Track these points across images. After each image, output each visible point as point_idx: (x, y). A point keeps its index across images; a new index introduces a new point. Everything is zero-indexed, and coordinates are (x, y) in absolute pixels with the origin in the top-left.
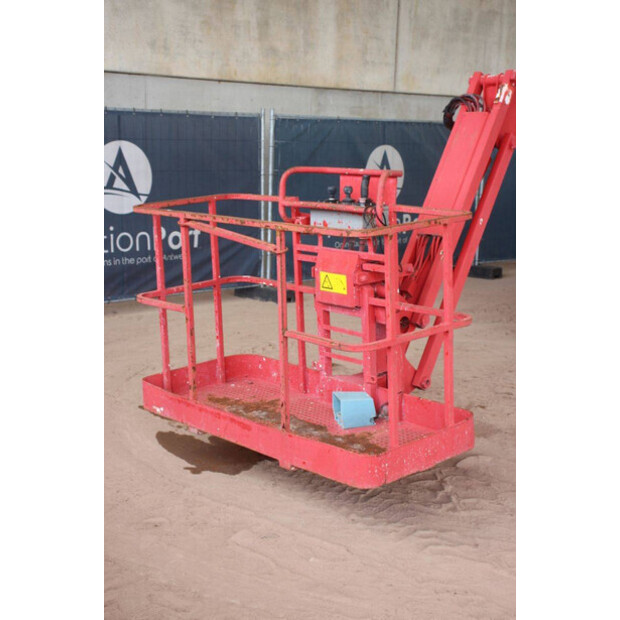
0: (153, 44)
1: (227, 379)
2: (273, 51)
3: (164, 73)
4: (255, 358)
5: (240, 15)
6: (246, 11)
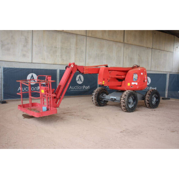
0: (42, 59)
1: (32, 106)
2: (63, 60)
3: (44, 63)
4: (37, 103)
5: (57, 54)
6: (58, 54)
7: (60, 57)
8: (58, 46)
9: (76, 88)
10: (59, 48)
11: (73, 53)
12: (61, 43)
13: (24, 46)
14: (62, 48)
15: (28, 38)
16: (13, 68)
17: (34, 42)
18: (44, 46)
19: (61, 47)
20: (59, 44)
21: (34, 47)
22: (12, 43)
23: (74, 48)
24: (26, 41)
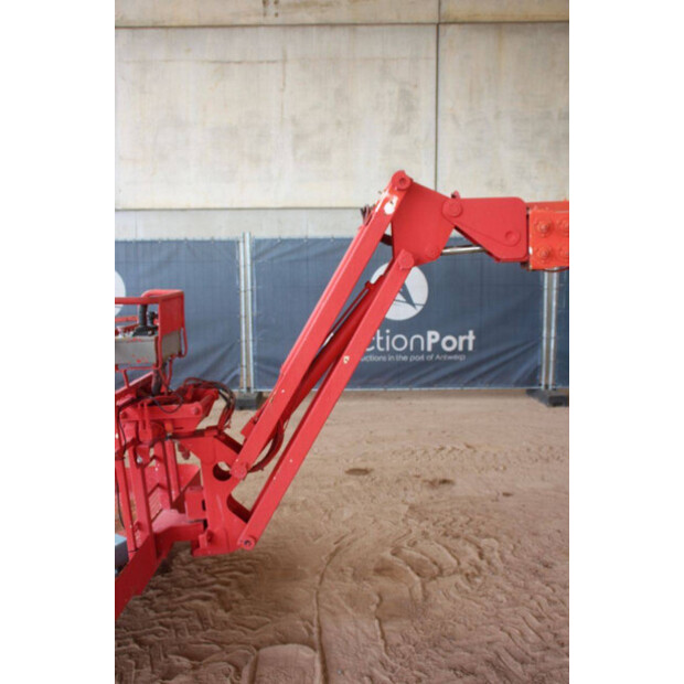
13: (398, 129)
15: (416, 86)
16: (300, 240)
17: (445, 103)
18: (497, 116)
21: (447, 127)
22: (339, 124)
24: (407, 102)
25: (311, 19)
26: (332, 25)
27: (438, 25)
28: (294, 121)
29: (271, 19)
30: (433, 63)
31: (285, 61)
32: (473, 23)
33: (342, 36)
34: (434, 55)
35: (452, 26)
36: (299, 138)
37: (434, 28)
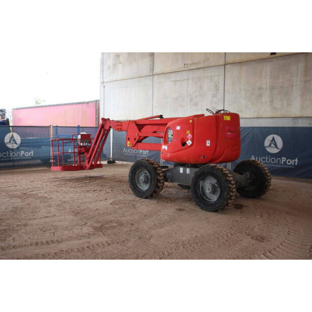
2: (275, 108)
5: (263, 100)
6: (266, 98)
7: (269, 104)
8: (264, 87)
9: (263, 160)
10: (266, 89)
11: (296, 94)
12: (271, 78)
13: (215, 96)
14: (272, 88)
15: (219, 83)
18: (240, 90)
19: (270, 86)
20: (266, 82)
22: (200, 95)
23: (299, 83)
24: (217, 88)
25: (194, 68)
26: (199, 69)
27: (225, 65)
28: (190, 95)
29: (186, 69)
30: (223, 76)
31: (188, 79)
32: (234, 63)
33: (201, 71)
34: (223, 74)
35: (229, 65)
36: (191, 100)
37: (223, 66)
